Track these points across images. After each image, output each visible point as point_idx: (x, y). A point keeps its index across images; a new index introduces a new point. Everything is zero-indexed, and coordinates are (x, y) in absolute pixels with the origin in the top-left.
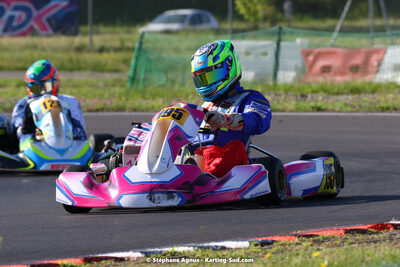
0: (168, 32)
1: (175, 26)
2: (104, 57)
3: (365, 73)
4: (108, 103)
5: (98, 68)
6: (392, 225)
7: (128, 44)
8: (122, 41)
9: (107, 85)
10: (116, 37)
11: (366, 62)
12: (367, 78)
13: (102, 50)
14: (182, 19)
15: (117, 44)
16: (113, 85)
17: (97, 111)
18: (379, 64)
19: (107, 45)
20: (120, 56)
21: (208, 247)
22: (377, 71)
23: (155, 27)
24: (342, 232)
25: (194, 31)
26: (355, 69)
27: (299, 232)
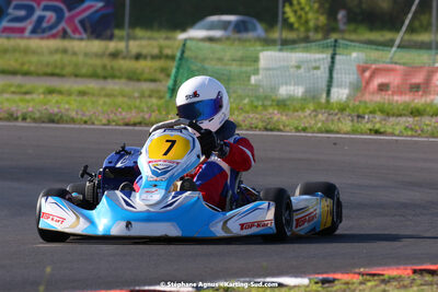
0: (211, 39)
1: (217, 33)
2: (142, 64)
3: (426, 92)
4: (147, 116)
5: (133, 77)
7: (168, 52)
8: (161, 48)
9: (142, 96)
10: (155, 43)
11: (428, 82)
12: (428, 99)
13: (138, 57)
14: (225, 26)
15: (156, 51)
16: (150, 96)
17: (135, 125)
19: (144, 51)
20: (158, 64)
23: (196, 33)
24: (409, 271)
25: (239, 40)
26: (415, 88)
27: (362, 270)
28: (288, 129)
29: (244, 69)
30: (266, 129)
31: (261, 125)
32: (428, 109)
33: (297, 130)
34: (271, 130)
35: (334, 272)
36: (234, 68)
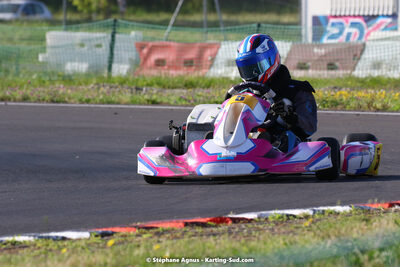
1: (7, 16)
3: (199, 67)
6: (231, 219)
11: (200, 57)
12: (201, 73)
14: (14, 9)
18: (213, 60)
21: (49, 238)
22: (211, 66)
24: (181, 224)
25: (29, 22)
26: (189, 63)
27: (138, 224)
28: (72, 101)
29: (32, 47)
30: (53, 101)
31: (48, 98)
32: (201, 82)
33: (81, 101)
34: (57, 102)
35: (113, 227)
36: (24, 46)
